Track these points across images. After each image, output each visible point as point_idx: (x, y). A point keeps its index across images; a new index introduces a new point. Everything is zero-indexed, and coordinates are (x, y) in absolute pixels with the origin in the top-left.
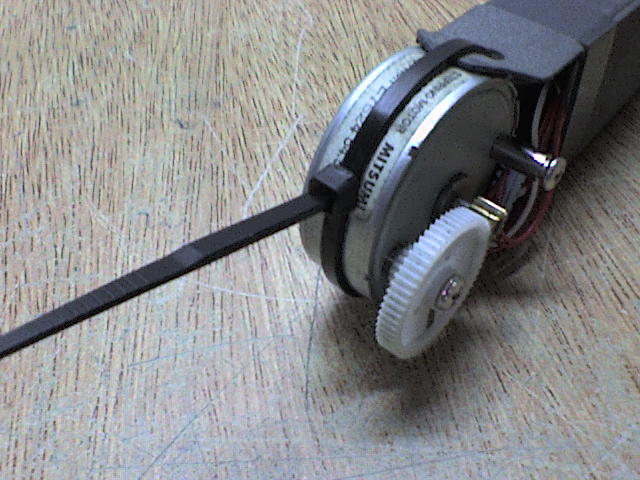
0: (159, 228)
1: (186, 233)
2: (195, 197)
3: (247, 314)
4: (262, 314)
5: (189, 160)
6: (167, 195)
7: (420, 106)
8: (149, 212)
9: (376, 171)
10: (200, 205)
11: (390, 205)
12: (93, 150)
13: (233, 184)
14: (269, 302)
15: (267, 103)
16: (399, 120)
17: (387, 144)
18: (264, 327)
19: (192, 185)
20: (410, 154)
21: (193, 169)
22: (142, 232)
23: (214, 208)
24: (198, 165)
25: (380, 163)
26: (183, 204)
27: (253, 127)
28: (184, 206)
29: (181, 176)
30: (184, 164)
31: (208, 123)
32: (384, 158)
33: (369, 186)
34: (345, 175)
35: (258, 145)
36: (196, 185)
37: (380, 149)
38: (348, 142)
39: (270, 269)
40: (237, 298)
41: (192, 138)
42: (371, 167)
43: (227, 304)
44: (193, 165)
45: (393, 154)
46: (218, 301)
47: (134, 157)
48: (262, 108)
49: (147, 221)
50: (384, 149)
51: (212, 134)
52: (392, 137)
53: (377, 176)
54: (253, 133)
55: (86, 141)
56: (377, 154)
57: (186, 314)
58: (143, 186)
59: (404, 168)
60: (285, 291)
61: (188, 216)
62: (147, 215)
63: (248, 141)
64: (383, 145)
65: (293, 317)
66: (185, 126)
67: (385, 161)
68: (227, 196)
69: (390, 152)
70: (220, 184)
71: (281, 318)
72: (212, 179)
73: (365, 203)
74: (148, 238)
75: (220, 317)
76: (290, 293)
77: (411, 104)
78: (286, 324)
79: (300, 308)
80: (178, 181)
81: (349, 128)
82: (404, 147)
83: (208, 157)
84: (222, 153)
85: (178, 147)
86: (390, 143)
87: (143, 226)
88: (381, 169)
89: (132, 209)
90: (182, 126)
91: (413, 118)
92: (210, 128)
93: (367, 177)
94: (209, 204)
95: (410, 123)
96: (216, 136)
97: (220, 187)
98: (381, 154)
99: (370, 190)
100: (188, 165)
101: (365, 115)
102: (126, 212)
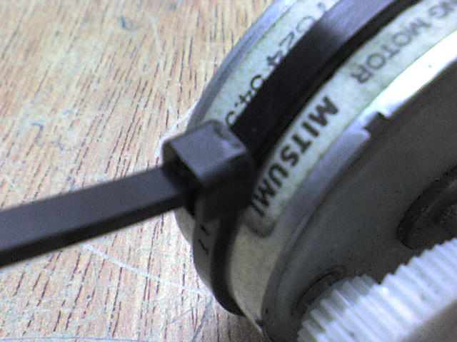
0: (49, 147)
1: (79, 161)
2: (107, 115)
3: (113, 295)
4: (133, 300)
5: (116, 67)
6: (75, 106)
7: (413, 31)
8: (45, 124)
9: (295, 148)
10: (108, 127)
11: (320, 204)
12: (15, 34)
13: (157, 108)
14: (148, 283)
15: (232, 15)
16: (361, 57)
17: (326, 100)
18: (130, 321)
19: (109, 100)
20: (367, 128)
21: (117, 79)
22: (26, 149)
23: (124, 135)
24: (125, 75)
25: (305, 135)
26: (89, 122)
27: (205, 40)
28: (89, 125)
29: (101, 86)
30: (110, 71)
31: (155, 27)
32: (316, 126)
33: (277, 174)
34: (231, 149)
35: (203, 62)
36: (114, 100)
37: (311, 108)
38: (258, 84)
39: (165, 232)
40: (108, 267)
41: (130, 41)
42: (288, 140)
43: (93, 273)
44: (120, 74)
45: (335, 122)
46: (82, 267)
47: (55, 52)
48: (223, 20)
49: (39, 136)
50: (319, 108)
51: (154, 41)
52: (341, 88)
53: (294, 158)
54: (203, 47)
55: (11, 23)
56: (304, 117)
57: (35, 277)
58: (51, 89)
59: (351, 152)
60: (176, 270)
61: (89, 139)
62: (42, 127)
63: (194, 57)
64: (318, 101)
65: (173, 315)
66: (128, 25)
67: (315, 133)
68: (145, 121)
69: (329, 117)
70: (142, 105)
71: (157, 312)
72: (135, 96)
73: (266, 203)
74: (31, 158)
75: (76, 292)
76: (181, 275)
77: (394, 27)
78: (162, 324)
79: (187, 302)
80: (95, 90)
81: (264, 57)
82: (360, 111)
83: (140, 67)
84: (158, 66)
85: (110, 49)
86: (333, 99)
87: (31, 141)
88: (305, 146)
89: (28, 115)
90: (124, 25)
91: (393, 53)
92: (155, 34)
93: (276, 158)
94: (120, 127)
95: (384, 62)
96: (158, 43)
97: (141, 108)
98: (312, 117)
99: (279, 184)
100: (113, 73)
101: (298, 36)
102: (18, 119)
